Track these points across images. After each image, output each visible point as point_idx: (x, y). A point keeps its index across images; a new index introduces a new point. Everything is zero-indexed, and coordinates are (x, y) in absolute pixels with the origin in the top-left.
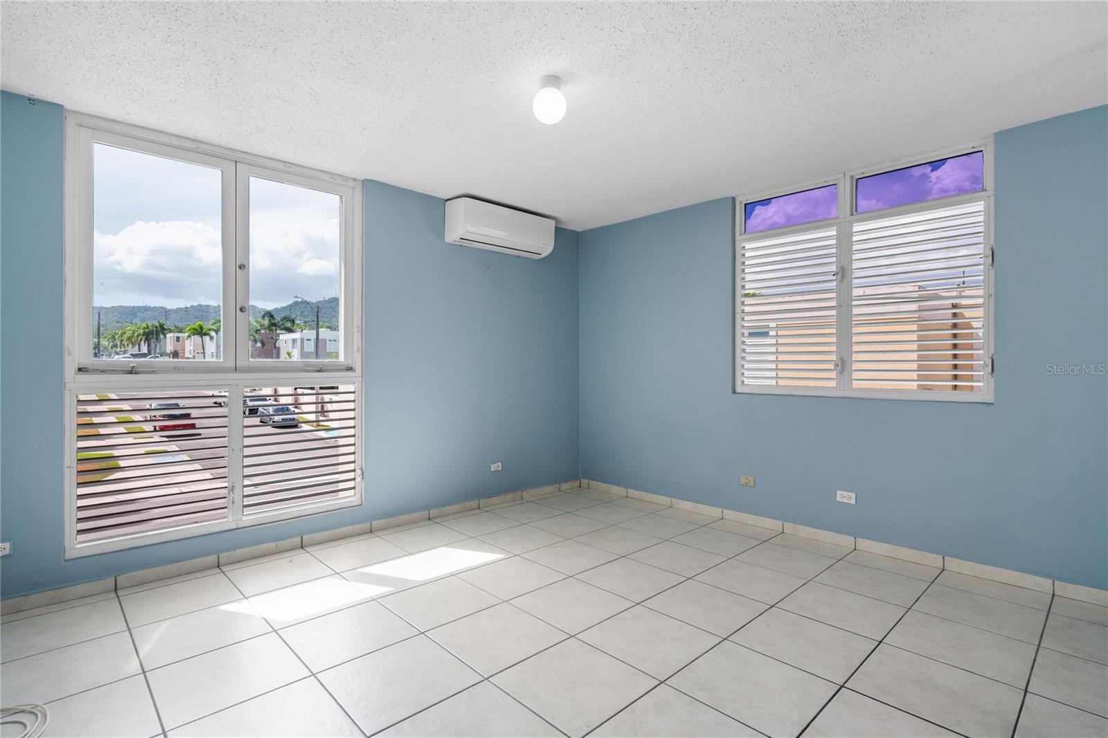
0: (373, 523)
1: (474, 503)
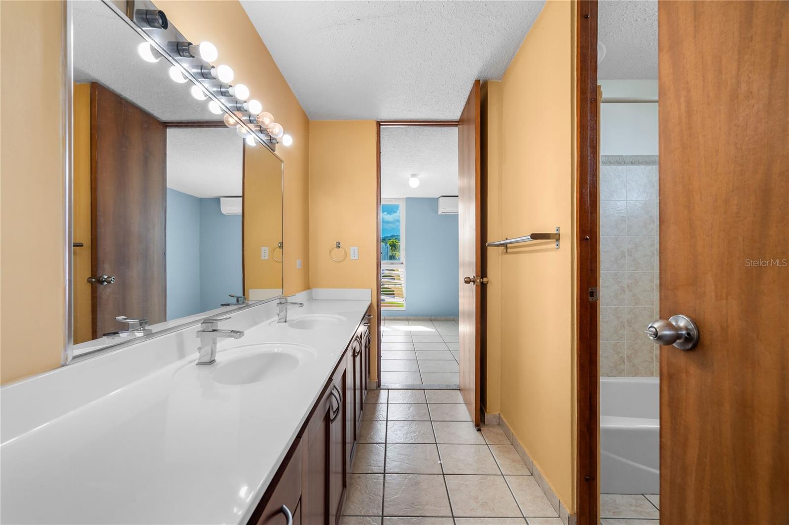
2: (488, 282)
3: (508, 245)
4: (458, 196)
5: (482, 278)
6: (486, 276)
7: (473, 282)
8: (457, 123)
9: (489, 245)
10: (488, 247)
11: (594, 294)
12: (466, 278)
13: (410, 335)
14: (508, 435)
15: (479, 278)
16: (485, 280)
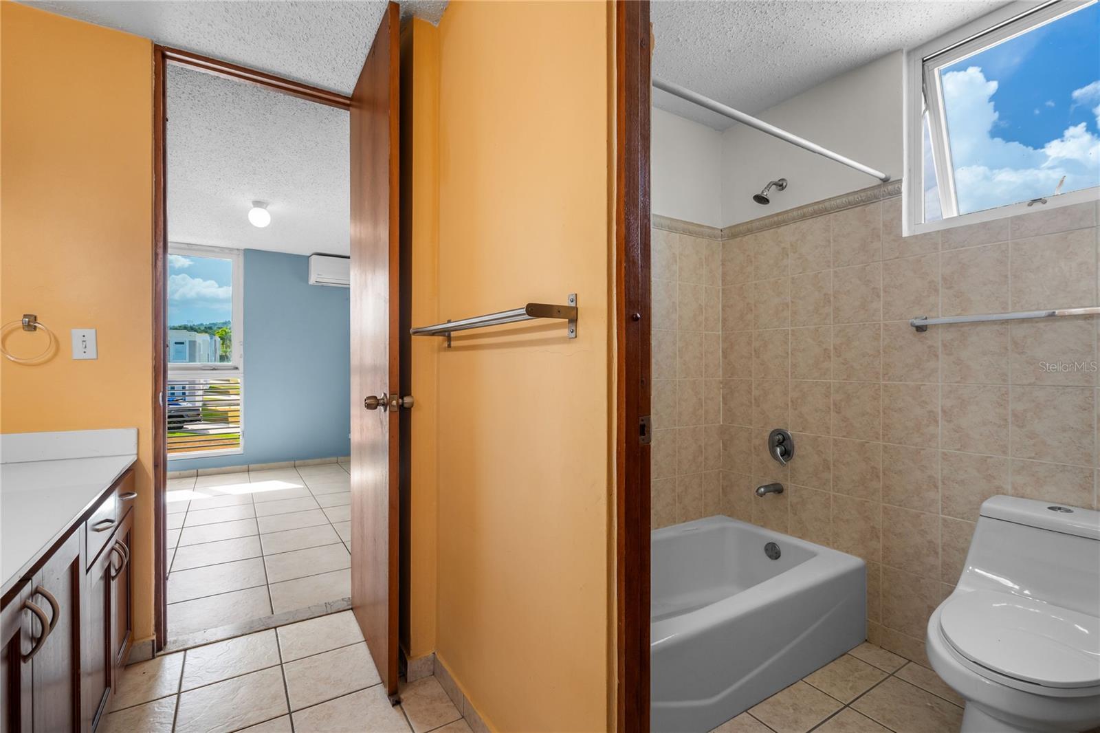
0: (250, 466)
1: (334, 459)
2: (412, 405)
3: (453, 334)
4: (348, 258)
5: (402, 397)
6: (409, 394)
7: (383, 405)
8: (348, 102)
9: (415, 333)
10: (413, 337)
11: (644, 429)
12: (368, 398)
13: (252, 501)
14: (453, 696)
15: (396, 396)
16: (407, 400)
